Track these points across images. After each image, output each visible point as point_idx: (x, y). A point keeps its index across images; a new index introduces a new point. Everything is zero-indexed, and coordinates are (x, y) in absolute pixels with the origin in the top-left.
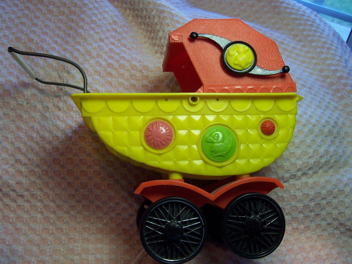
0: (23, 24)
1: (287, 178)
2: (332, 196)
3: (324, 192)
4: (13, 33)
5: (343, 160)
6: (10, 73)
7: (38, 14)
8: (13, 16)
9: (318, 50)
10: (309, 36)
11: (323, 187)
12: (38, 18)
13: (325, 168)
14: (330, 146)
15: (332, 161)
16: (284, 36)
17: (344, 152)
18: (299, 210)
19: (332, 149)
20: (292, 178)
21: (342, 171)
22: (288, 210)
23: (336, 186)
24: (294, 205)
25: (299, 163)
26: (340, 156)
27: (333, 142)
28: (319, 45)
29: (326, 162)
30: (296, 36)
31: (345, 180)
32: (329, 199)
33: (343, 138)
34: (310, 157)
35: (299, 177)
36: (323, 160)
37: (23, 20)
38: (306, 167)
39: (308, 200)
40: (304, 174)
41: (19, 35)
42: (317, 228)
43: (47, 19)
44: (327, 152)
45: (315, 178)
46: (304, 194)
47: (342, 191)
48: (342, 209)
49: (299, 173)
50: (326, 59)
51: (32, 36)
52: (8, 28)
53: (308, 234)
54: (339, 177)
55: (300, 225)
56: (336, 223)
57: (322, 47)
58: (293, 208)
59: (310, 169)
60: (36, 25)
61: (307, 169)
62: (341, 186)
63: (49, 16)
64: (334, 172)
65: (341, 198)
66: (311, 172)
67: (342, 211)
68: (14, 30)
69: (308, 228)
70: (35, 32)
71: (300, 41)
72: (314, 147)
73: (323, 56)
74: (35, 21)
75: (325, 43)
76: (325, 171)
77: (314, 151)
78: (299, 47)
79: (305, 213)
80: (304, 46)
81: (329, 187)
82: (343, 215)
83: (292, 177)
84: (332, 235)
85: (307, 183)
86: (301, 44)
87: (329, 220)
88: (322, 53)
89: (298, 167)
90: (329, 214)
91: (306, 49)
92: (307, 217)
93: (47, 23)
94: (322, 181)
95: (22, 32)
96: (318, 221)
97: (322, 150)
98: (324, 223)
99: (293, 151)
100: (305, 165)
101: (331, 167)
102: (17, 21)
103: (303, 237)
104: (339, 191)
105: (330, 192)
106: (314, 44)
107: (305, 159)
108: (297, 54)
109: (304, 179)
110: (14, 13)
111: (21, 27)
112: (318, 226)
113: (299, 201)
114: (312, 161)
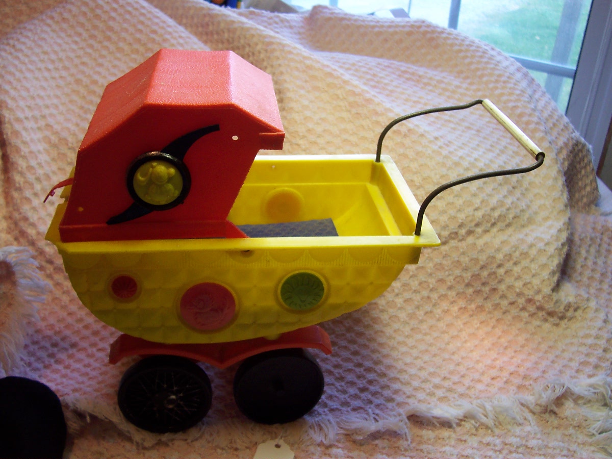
0: (83, 64)
1: (445, 238)
2: (511, 262)
3: (500, 256)
4: (72, 75)
5: (526, 216)
6: (68, 120)
7: (104, 52)
8: (72, 55)
9: (491, 86)
10: (478, 69)
11: (498, 250)
12: (103, 57)
13: (500, 225)
14: (505, 197)
15: (511, 216)
16: (444, 74)
17: (528, 207)
18: (466, 281)
19: (509, 201)
20: (453, 239)
21: (526, 230)
22: (451, 282)
23: (516, 248)
24: (459, 274)
25: (461, 216)
26: (523, 211)
27: (510, 193)
28: (493, 79)
29: (500, 216)
30: (461, 72)
31: (530, 240)
32: (509, 265)
33: (526, 189)
34: (476, 209)
35: (462, 236)
36: (496, 214)
37: (85, 59)
38: (471, 221)
39: (478, 267)
40: (470, 232)
41: (80, 76)
42: (495, 309)
43: (117, 58)
44: (501, 203)
45: (486, 238)
46: (472, 260)
47: (525, 255)
48: (527, 278)
49: (463, 231)
50: (502, 95)
51: (96, 77)
52: (66, 68)
53: (483, 316)
54: (521, 236)
55: (470, 304)
56: (521, 301)
57: (497, 81)
58: (458, 279)
59: (477, 225)
60: (101, 65)
61: (473, 224)
62: (524, 248)
63: (119, 55)
64: (515, 231)
65: (525, 263)
66: (479, 230)
67: (528, 281)
68: (73, 71)
69: (481, 308)
70: (99, 73)
71: (467, 78)
72: (482, 196)
73: (497, 92)
74: (100, 61)
75: (500, 76)
76: (501, 230)
77: (482, 202)
78: (465, 85)
79: (476, 286)
80: (471, 84)
81: (506, 249)
82: (529, 286)
83: (453, 236)
84: (517, 318)
85: (475, 244)
86: (468, 81)
87: (512, 297)
88: (496, 88)
89: (460, 221)
90: (510, 287)
91: (474, 87)
92: (478, 292)
93: (117, 63)
94: (497, 242)
95: (83, 73)
96: (496, 299)
97: (493, 201)
98: (505, 303)
99: (451, 201)
100: (470, 218)
101: (509, 225)
102: (77, 61)
103: (476, 322)
104: (521, 254)
105: (509, 257)
106: (485, 79)
107: (469, 211)
108: (461, 94)
109: (470, 240)
110: (73, 51)
111: (82, 68)
112: (497, 306)
113: (466, 269)
114: (479, 214)
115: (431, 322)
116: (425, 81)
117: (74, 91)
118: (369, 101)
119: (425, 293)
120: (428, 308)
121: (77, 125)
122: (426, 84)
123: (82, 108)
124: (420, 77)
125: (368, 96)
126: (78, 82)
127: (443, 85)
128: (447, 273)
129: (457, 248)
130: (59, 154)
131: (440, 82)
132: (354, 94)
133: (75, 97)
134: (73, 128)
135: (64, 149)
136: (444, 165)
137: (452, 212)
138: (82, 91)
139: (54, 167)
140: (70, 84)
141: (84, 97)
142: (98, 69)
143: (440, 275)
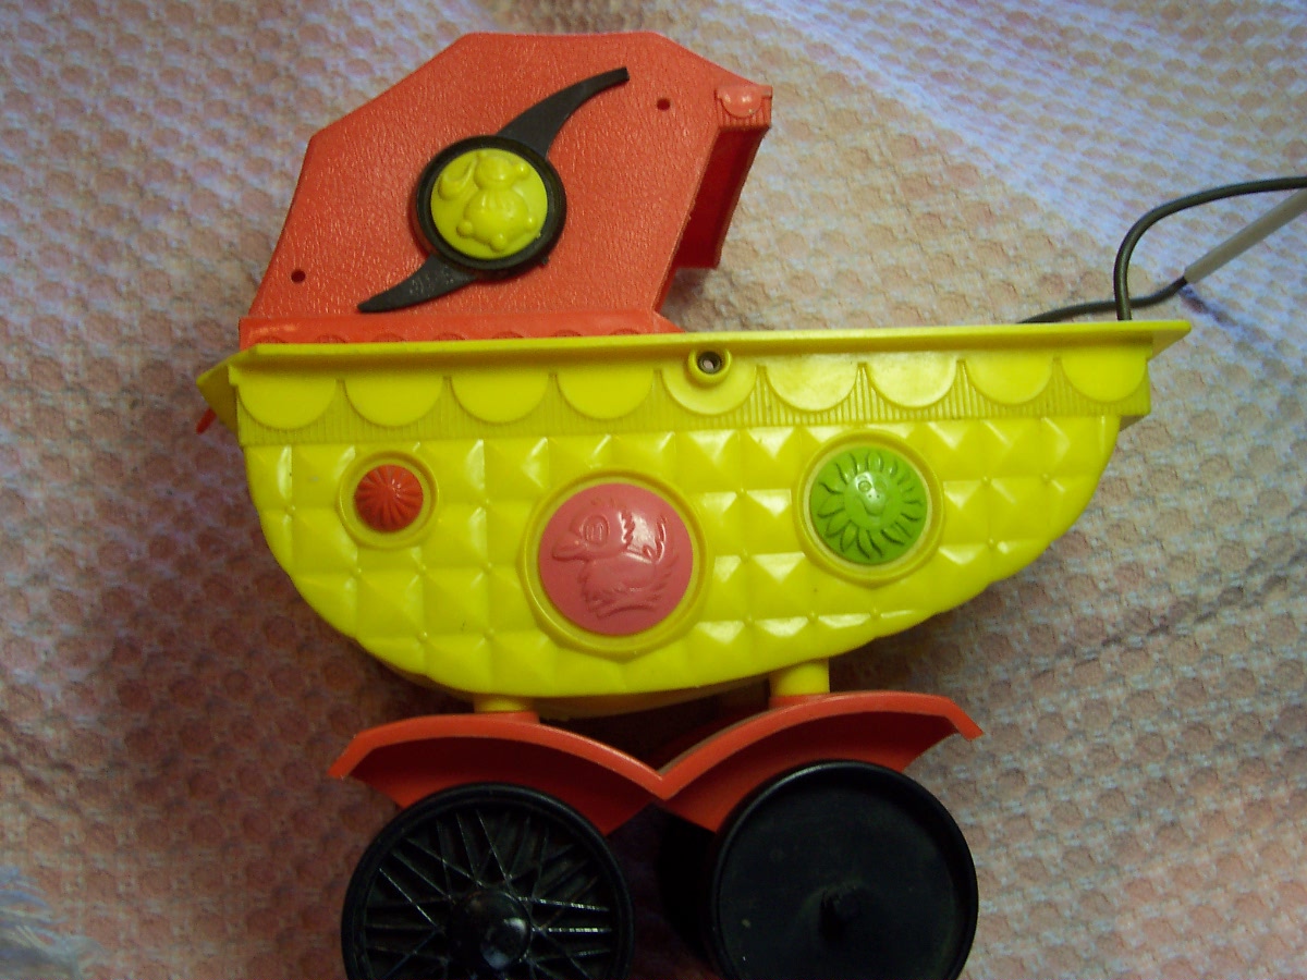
115: (1176, 856)
116: (1079, 46)
117: (54, 176)
118: (964, 173)
119: (1154, 769)
120: (1164, 813)
121: (84, 304)
122: (1085, 60)
123: (88, 235)
124: (1062, 32)
125: (957, 155)
126: (65, 143)
127: (1130, 62)
128: (1213, 706)
129: (1240, 631)
130: (37, 410)
131: (1123, 49)
132: (915, 147)
133: (62, 201)
134: (67, 313)
135: (50, 395)
136: (1196, 378)
137: (1228, 529)
138: (80, 170)
139: (30, 457)
140: (39, 152)
141: (90, 194)
142: (121, 90)
143: (1193, 712)
